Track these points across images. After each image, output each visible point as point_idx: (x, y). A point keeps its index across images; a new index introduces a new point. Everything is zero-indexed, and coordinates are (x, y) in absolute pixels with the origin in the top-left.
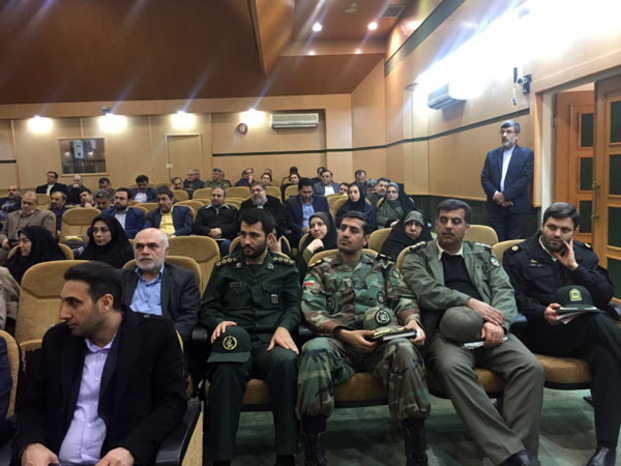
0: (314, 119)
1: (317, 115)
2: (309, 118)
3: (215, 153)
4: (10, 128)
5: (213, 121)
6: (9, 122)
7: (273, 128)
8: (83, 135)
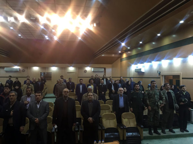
0: (103, 70)
1: (103, 69)
2: (102, 70)
3: (79, 76)
5: (79, 69)
6: (28, 67)
7: (93, 71)
8: (46, 71)
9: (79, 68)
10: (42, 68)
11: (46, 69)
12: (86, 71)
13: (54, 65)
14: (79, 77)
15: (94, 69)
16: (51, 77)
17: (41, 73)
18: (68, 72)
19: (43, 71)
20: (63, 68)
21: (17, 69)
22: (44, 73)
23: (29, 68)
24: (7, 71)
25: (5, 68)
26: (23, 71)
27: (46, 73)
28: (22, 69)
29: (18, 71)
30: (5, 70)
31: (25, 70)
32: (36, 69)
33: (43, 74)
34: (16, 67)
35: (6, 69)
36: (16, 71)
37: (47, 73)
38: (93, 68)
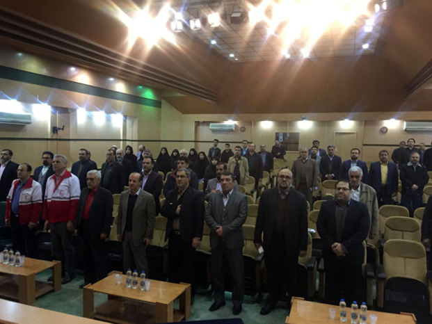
3: (365, 143)
4: (251, 125)
5: (365, 125)
6: (251, 122)
7: (406, 130)
8: (288, 130)
9: (366, 121)
10: (281, 123)
11: (287, 125)
12: (384, 131)
13: (304, 117)
14: (364, 145)
15: (407, 125)
16: (298, 144)
17: (277, 133)
18: (336, 133)
19: (281, 131)
20: (325, 124)
21: (231, 126)
22: (285, 135)
23: (253, 123)
24: (214, 131)
25: (211, 124)
26: (243, 130)
27: (288, 135)
28: (240, 127)
29: (232, 130)
30: (210, 127)
31: (246, 127)
32: (267, 125)
33: (281, 137)
34: (230, 123)
35: (212, 126)
36: (230, 131)
37: (290, 134)
38: (407, 121)
